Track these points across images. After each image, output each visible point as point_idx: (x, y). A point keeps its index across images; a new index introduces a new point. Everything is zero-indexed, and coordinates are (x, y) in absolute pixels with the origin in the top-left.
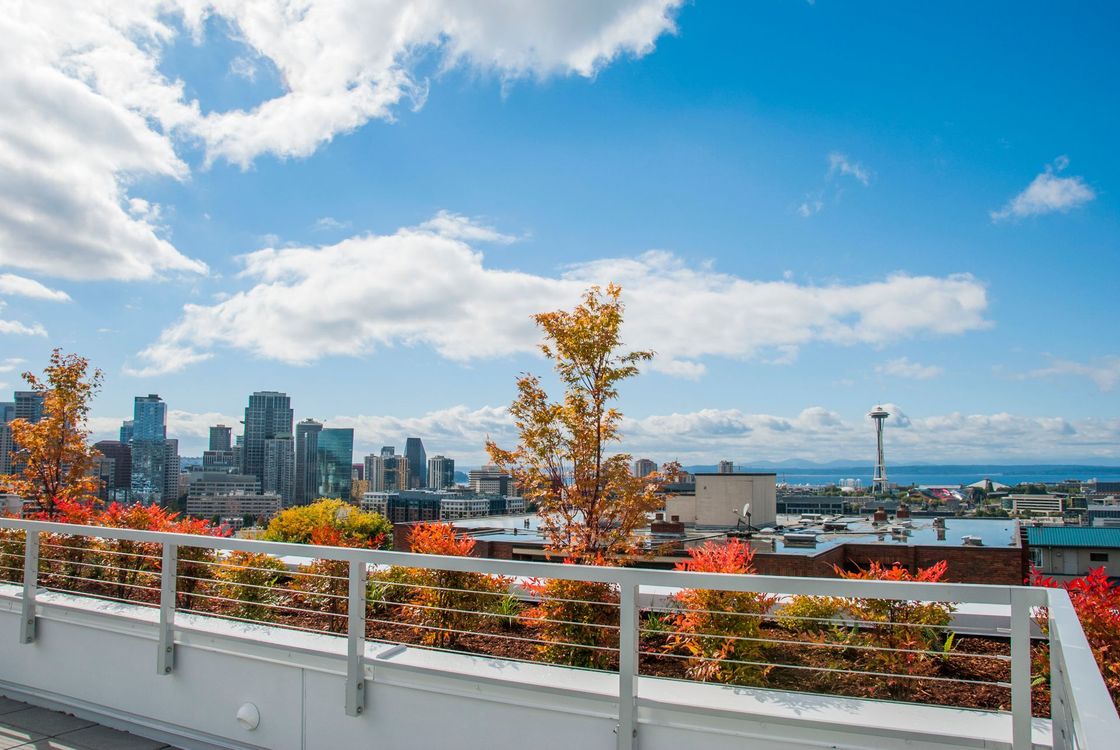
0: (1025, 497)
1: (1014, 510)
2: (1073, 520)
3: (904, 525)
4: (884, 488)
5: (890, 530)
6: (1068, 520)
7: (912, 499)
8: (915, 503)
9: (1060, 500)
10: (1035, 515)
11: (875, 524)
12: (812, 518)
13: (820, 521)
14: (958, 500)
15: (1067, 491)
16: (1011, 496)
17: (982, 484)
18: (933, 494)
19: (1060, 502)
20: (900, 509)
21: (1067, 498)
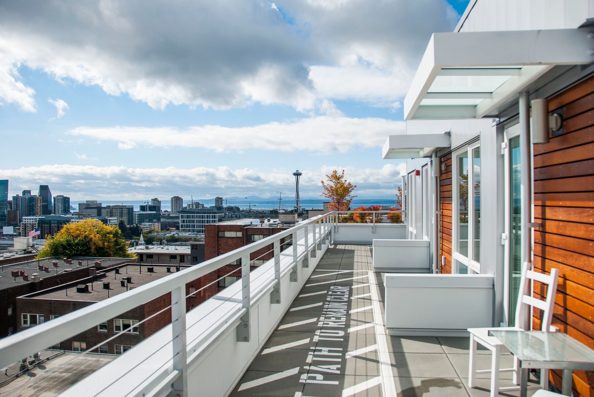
4: (299, 211)
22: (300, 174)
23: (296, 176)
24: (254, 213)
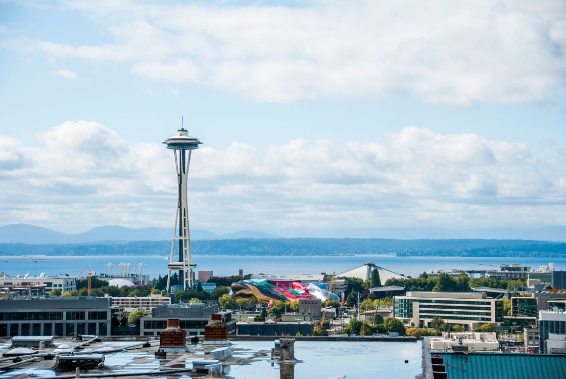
0: (434, 295)
1: (415, 319)
2: (514, 338)
3: (217, 355)
4: (188, 280)
5: (189, 366)
6: (505, 337)
7: (239, 300)
8: (244, 307)
9: (493, 301)
10: (450, 328)
11: (160, 355)
12: (35, 345)
13: (48, 351)
14: (318, 303)
15: (505, 286)
16: (409, 295)
17: (361, 273)
18: (277, 290)
19: (493, 306)
20: (211, 323)
21: (505, 298)
22: (193, 144)
23: (178, 151)
24: (11, 290)
